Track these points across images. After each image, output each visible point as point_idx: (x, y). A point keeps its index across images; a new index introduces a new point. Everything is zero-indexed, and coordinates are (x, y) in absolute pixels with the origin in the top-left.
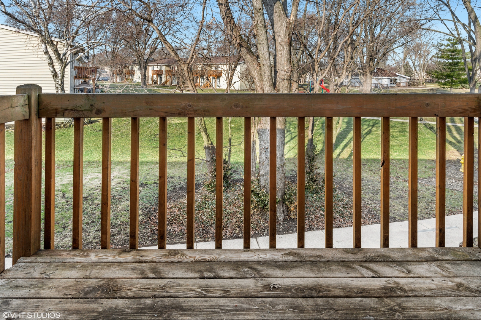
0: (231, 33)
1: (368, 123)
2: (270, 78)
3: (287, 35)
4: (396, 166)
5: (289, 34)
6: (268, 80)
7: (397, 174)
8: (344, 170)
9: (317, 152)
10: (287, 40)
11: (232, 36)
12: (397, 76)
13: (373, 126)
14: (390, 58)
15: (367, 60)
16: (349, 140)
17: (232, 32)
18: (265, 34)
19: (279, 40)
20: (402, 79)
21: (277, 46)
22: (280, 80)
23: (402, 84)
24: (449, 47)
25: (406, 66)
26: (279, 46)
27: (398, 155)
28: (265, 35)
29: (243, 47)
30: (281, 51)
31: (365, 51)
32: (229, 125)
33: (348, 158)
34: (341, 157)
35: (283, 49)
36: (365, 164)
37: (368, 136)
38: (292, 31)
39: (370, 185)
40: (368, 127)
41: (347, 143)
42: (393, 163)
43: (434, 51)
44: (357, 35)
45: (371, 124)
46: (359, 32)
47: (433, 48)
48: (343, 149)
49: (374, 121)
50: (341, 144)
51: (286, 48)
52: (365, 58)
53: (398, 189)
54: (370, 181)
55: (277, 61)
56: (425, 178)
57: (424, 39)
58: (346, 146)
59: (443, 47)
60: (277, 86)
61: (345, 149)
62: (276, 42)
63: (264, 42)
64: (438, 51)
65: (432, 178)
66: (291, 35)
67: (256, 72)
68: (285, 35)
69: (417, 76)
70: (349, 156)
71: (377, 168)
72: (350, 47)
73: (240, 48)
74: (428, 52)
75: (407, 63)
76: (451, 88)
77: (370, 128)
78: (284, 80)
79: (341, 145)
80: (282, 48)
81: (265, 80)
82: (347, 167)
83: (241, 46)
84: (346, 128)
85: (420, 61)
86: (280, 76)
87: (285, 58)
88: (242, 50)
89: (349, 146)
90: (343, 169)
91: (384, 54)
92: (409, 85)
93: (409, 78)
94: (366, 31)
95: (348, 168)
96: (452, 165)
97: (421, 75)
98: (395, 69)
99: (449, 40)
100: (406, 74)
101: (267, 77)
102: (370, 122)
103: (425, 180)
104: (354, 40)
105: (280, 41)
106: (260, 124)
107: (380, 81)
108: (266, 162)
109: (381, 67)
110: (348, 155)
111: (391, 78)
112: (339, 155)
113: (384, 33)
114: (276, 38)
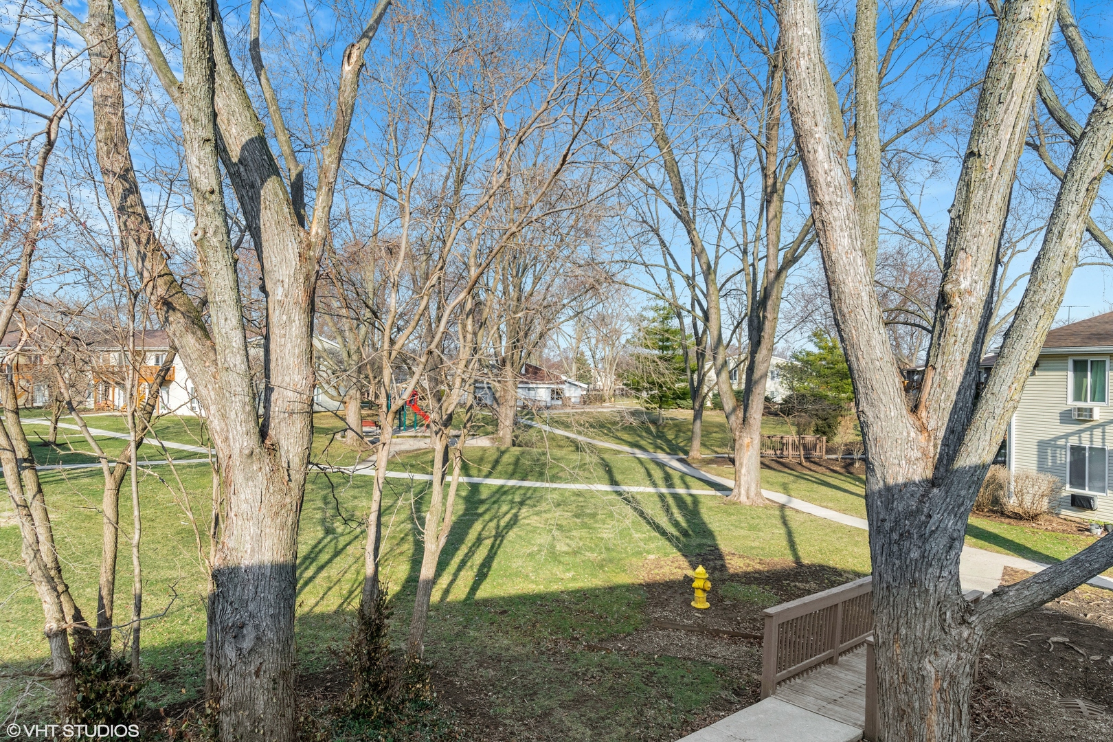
0: (140, 265)
1: (510, 497)
2: (248, 408)
3: (302, 280)
4: (570, 609)
5: (307, 278)
6: (242, 416)
7: (574, 630)
8: (458, 635)
9: (387, 608)
10: (300, 293)
11: (142, 274)
12: (563, 382)
13: (522, 503)
14: (550, 343)
15: (507, 348)
16: (471, 548)
17: (143, 261)
18: (231, 272)
19: (277, 293)
20: (573, 388)
21: (271, 311)
22: (282, 415)
23: (573, 400)
24: (655, 324)
25: (580, 360)
26: (277, 312)
27: (574, 579)
28: (231, 276)
29: (174, 309)
30: (284, 326)
31: (503, 327)
32: (135, 550)
33: (467, 598)
34: (451, 598)
35: (291, 321)
36: (505, 612)
37: (511, 533)
38: (317, 267)
39: (515, 674)
40: (511, 508)
41: (466, 555)
42: (564, 602)
43: (628, 332)
44: (487, 290)
45: (517, 499)
46: (491, 284)
47: (628, 323)
48: (456, 575)
49: (522, 492)
50: (451, 559)
51: (299, 319)
52: (504, 343)
53: (577, 674)
54: (517, 659)
55: (273, 357)
56: (629, 634)
57: (612, 307)
58: (463, 564)
59: (645, 324)
60: (271, 432)
61: (462, 573)
62: (270, 299)
63: (226, 297)
64: (637, 332)
65: (643, 631)
66: (313, 279)
67: (210, 387)
68: (296, 280)
69: (599, 383)
70: (469, 593)
71: (530, 620)
72: (470, 321)
73: (167, 312)
74: (618, 333)
75: (582, 354)
76: (660, 407)
77: (514, 511)
78: (291, 414)
79: (452, 562)
80: (284, 317)
81: (233, 415)
82: (465, 624)
83: (168, 305)
84: (464, 515)
85: (604, 349)
86: (279, 402)
87: (294, 347)
88: (171, 319)
89: (469, 564)
90: (456, 629)
91: (541, 336)
92: (586, 400)
93: (586, 386)
94: (504, 280)
95: (465, 627)
96: (676, 592)
97: (606, 382)
98: (559, 366)
99: (656, 309)
100: (580, 378)
101: (238, 407)
102: (514, 493)
103: (627, 638)
104: (480, 303)
105: (279, 298)
106: (222, 550)
107: (532, 392)
108: (238, 667)
109: (533, 363)
110: (467, 590)
111: (552, 386)
112: (447, 592)
113: (541, 287)
114: (269, 287)
